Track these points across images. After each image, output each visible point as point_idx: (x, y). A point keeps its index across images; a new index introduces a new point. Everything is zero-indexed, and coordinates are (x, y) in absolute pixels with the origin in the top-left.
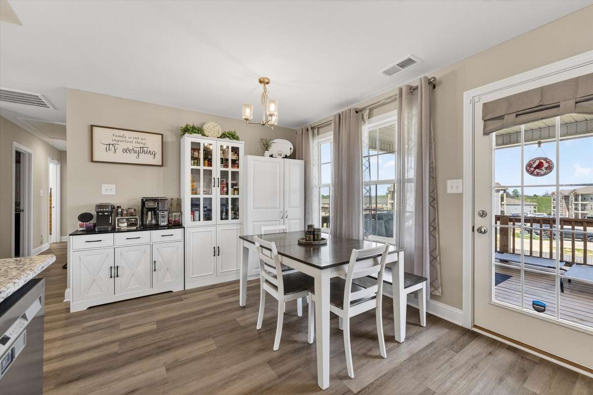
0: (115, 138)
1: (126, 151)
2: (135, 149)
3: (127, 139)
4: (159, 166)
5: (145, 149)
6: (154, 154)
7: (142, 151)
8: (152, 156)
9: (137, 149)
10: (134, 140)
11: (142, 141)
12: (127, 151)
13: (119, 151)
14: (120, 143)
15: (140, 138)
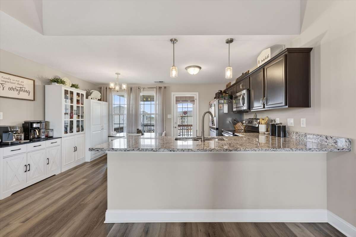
0: (3, 79)
1: (10, 89)
2: (17, 88)
3: (12, 81)
4: (32, 100)
5: (24, 89)
6: (29, 92)
7: (21, 90)
8: (28, 94)
9: (19, 89)
10: (16, 82)
11: (21, 83)
12: (12, 89)
13: (6, 89)
14: (6, 83)
15: (20, 81)
